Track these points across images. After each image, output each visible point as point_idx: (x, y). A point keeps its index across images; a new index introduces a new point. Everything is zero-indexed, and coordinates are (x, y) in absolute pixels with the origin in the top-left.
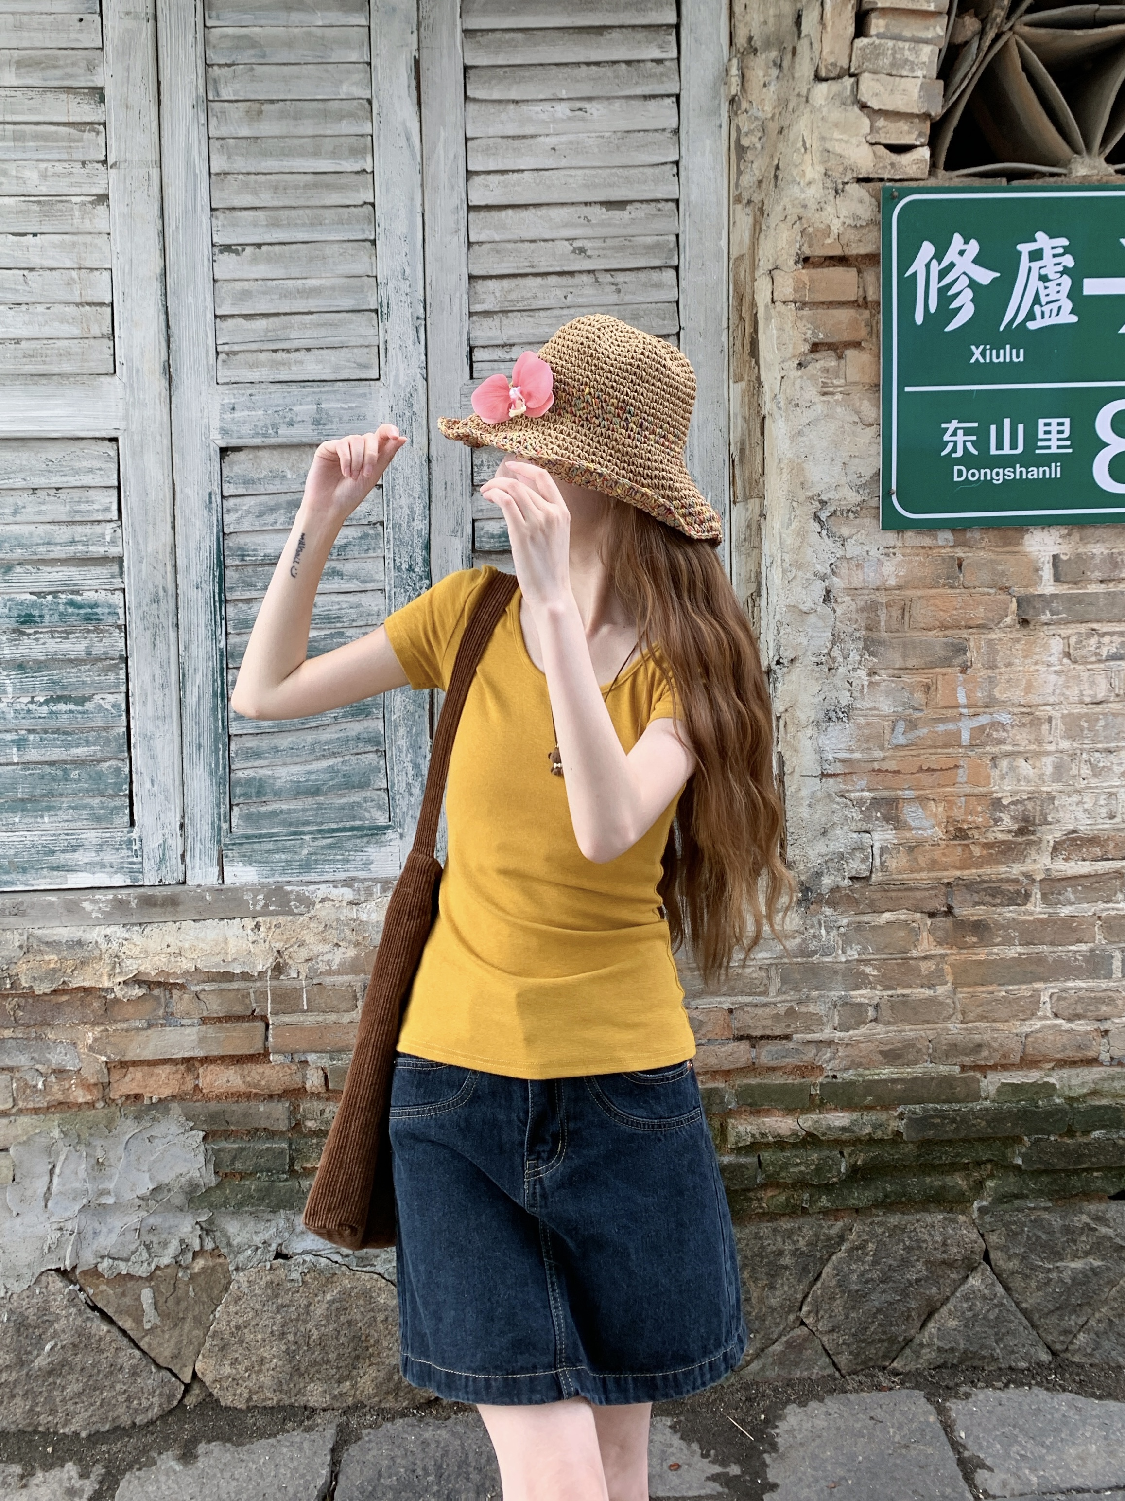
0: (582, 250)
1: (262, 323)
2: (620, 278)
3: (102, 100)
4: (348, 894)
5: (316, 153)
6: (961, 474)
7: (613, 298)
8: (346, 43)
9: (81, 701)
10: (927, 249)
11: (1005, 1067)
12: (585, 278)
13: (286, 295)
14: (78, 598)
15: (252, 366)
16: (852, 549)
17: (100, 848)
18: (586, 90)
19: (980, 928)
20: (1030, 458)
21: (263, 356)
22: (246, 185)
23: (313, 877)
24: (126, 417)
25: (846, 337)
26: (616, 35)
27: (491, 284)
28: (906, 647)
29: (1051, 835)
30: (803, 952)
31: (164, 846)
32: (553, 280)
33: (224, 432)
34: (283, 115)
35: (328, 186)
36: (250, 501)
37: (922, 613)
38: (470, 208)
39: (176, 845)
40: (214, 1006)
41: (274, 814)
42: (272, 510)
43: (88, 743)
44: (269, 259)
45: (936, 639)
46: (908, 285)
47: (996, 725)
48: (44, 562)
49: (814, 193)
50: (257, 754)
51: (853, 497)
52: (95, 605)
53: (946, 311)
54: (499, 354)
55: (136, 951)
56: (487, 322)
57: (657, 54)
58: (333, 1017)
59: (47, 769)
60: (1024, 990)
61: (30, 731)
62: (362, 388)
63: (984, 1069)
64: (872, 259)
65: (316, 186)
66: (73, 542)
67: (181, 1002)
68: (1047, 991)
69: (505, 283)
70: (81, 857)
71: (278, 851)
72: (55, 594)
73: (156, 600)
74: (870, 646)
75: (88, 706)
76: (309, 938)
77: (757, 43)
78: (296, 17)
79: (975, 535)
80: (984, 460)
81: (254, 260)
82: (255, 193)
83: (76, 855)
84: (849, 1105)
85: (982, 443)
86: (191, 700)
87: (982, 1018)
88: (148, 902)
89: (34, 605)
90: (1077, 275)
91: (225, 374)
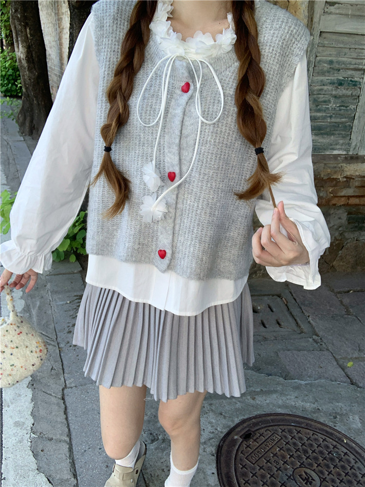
9: (347, 107)
14: (353, 79)
17: (342, 145)
40: (359, 184)
43: (346, 118)
48: (348, 69)
52: (356, 82)
55: (348, 170)
59: (335, 124)
61: (333, 114)
66: (356, 64)
67: (352, 182)
70: (338, 147)
72: (348, 78)
75: (348, 108)
83: (337, 146)
89: (343, 80)
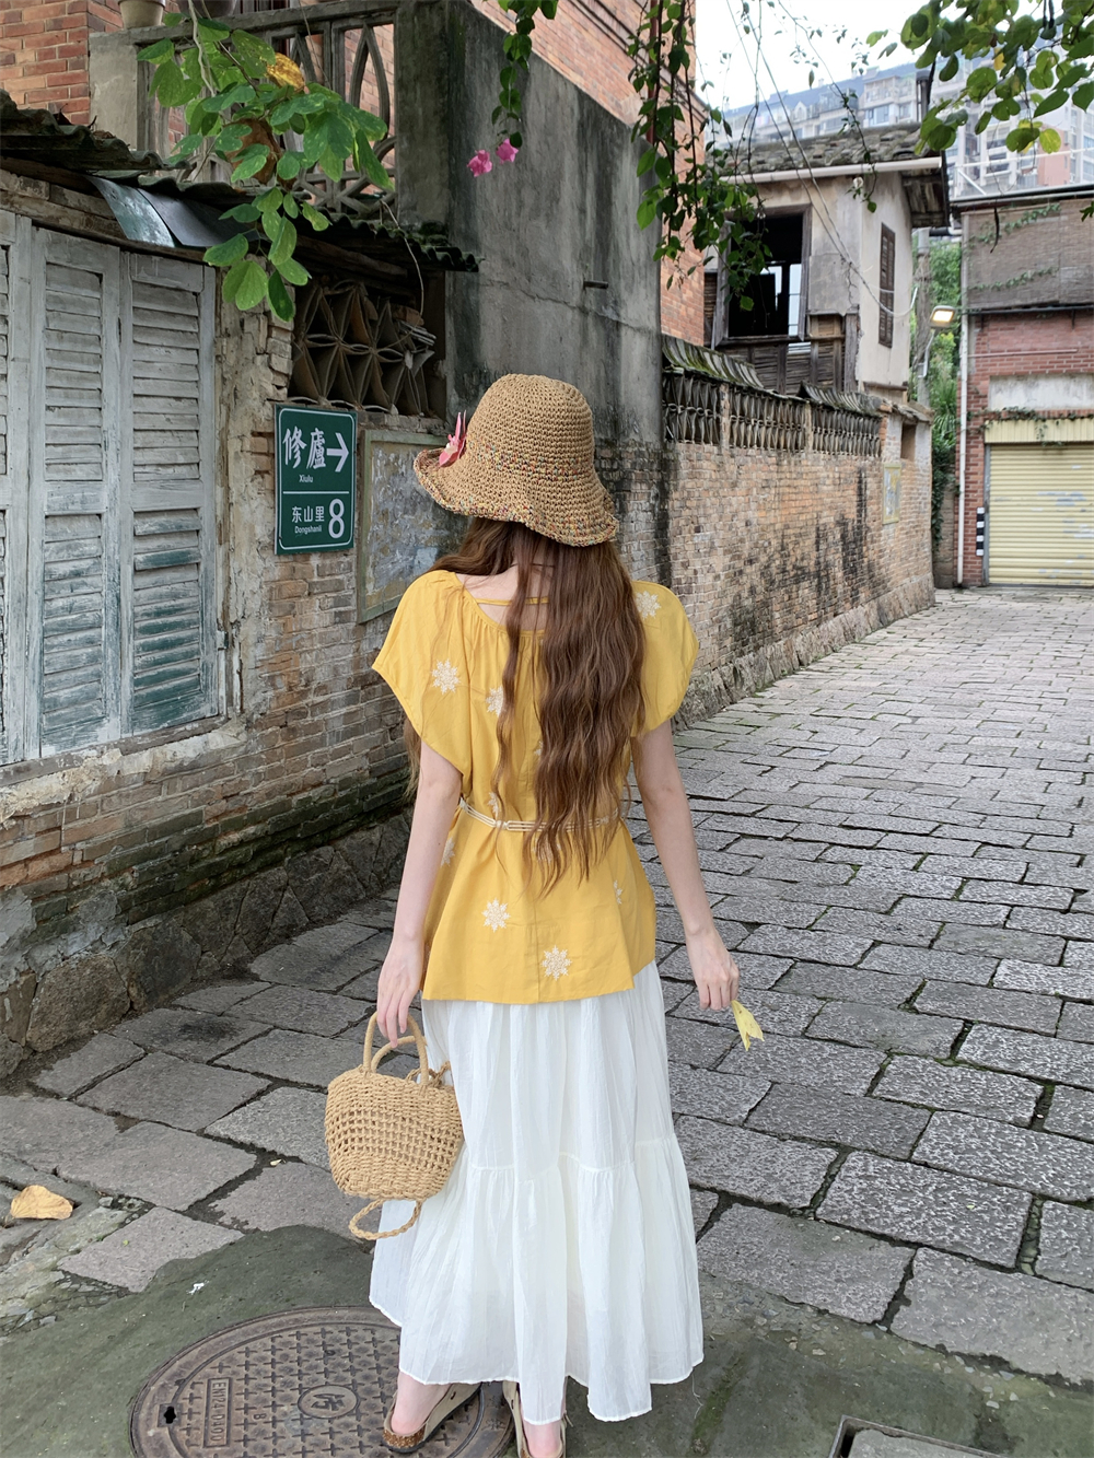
0: (168, 420)
1: (60, 449)
2: (181, 434)
3: (7, 322)
4: (94, 753)
5: (82, 362)
6: (298, 530)
7: (178, 444)
8: (92, 306)
10: (288, 432)
11: (298, 792)
12: (169, 434)
13: (71, 434)
15: (58, 472)
16: (268, 565)
18: (171, 343)
19: (293, 730)
20: (314, 524)
21: (61, 467)
22: (57, 375)
23: (77, 748)
24: (12, 499)
25: (264, 468)
26: (179, 318)
27: (139, 434)
28: (280, 606)
29: (314, 686)
30: (246, 752)
31: (17, 740)
32: (159, 434)
33: (49, 507)
34: (70, 340)
35: (86, 379)
36: (52, 545)
37: (286, 592)
38: (135, 395)
39: (21, 738)
40: (43, 825)
41: (59, 716)
42: (62, 550)
44: (65, 415)
45: (286, 602)
46: (284, 446)
47: (302, 639)
49: (257, 403)
50: (53, 684)
51: (268, 540)
53: (294, 460)
54: (141, 469)
55: (14, 799)
56: (139, 453)
57: (192, 329)
58: (88, 820)
60: (303, 756)
62: (98, 484)
63: (292, 795)
64: (271, 435)
65: (80, 378)
67: (28, 825)
68: (310, 754)
69: (143, 434)
71: (63, 736)
73: (19, 601)
74: (271, 607)
76: (85, 778)
77: (230, 331)
78: (76, 290)
79: (298, 557)
80: (302, 524)
81: (59, 416)
82: (60, 379)
84: (256, 823)
85: (302, 517)
86: (31, 657)
87: (293, 772)
88: (18, 771)
90: (326, 446)
91: (48, 477)
